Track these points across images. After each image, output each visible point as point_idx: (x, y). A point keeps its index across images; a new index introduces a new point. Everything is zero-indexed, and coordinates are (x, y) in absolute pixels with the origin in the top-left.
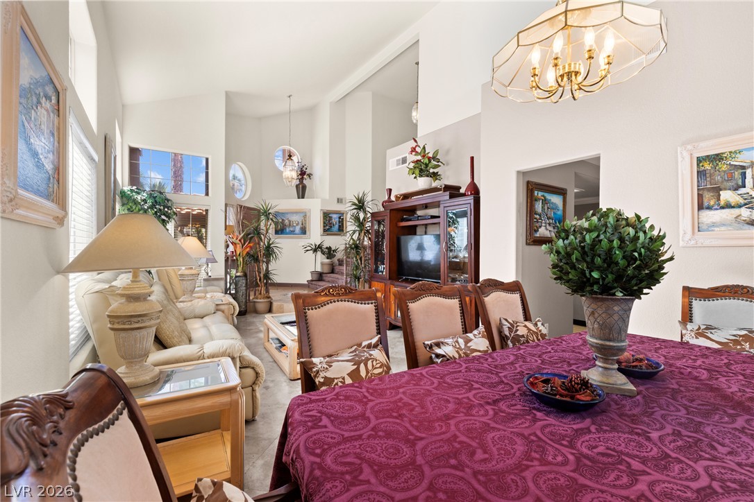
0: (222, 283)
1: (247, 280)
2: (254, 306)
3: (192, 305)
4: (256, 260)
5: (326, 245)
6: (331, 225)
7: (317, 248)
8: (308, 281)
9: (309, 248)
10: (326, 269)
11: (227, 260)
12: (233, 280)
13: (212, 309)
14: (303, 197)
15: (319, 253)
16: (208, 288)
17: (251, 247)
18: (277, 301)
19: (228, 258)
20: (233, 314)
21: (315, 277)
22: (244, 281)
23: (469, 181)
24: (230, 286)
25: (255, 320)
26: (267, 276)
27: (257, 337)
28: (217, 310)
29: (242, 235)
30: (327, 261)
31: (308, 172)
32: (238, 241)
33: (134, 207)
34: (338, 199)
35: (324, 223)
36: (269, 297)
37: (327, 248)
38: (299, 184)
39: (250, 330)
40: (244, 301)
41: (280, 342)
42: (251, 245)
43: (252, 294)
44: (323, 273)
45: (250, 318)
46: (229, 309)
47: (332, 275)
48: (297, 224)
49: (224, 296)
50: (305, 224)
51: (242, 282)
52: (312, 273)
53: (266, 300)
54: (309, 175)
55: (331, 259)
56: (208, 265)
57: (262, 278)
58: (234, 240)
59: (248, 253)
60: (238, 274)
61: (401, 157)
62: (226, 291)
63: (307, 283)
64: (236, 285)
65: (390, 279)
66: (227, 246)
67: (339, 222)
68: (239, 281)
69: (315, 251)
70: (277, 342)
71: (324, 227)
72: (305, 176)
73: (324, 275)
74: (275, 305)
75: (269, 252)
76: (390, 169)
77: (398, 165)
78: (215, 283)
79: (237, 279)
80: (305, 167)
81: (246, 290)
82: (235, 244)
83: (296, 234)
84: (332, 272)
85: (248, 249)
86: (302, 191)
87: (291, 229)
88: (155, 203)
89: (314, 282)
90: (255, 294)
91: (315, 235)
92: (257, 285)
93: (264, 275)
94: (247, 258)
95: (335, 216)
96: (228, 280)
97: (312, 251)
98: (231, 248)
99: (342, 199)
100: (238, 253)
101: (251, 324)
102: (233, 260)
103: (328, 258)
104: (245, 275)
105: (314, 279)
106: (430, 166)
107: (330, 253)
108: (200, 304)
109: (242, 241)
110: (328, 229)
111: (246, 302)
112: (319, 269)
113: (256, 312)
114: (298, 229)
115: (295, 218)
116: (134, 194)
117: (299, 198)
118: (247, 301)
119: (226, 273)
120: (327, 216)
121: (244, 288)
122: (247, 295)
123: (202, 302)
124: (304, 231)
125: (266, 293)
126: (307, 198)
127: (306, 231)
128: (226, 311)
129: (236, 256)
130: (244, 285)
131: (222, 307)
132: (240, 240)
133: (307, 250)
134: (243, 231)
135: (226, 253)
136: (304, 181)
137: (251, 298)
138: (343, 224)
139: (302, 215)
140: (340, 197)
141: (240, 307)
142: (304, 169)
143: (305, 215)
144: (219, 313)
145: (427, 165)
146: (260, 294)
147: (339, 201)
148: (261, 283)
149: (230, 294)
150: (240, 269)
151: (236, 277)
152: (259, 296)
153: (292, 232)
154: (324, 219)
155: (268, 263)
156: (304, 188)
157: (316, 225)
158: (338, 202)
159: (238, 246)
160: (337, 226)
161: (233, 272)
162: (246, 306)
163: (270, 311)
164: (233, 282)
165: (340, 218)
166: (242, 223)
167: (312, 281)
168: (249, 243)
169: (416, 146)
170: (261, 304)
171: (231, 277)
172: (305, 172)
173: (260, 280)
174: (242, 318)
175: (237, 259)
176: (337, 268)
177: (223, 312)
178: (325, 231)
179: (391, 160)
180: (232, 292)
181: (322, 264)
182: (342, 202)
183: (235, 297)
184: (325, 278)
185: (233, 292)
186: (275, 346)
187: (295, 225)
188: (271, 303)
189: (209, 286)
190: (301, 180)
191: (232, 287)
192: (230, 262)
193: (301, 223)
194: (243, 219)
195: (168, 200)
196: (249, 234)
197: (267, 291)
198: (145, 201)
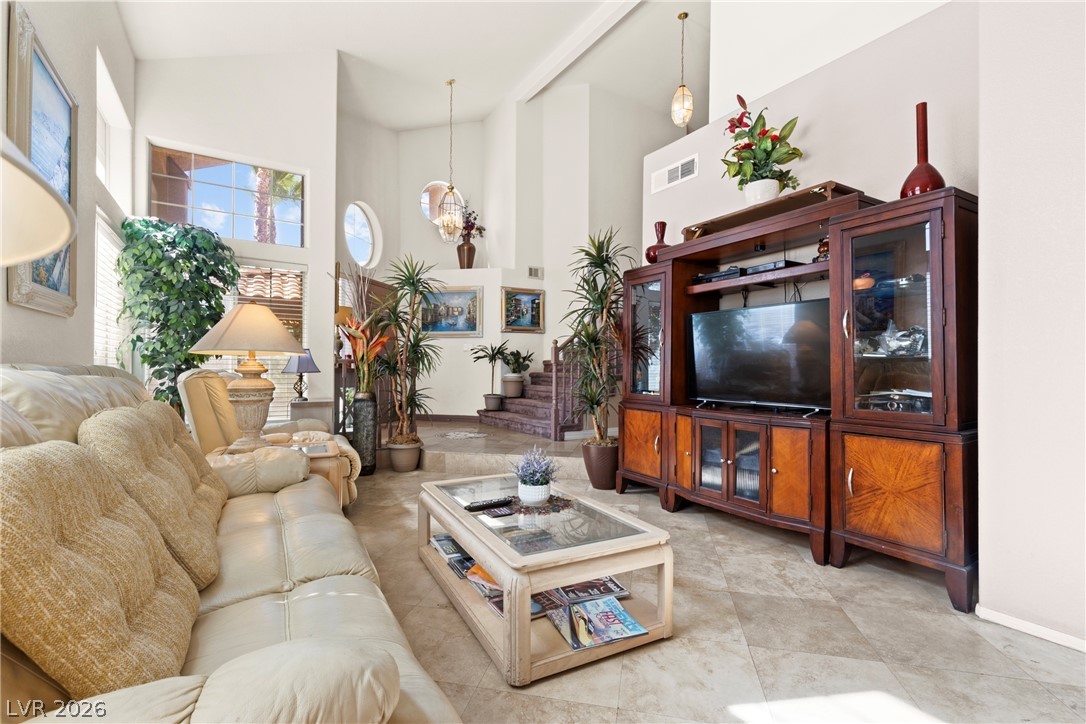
0: (329, 413)
1: (376, 407)
2: (390, 457)
3: (253, 460)
4: (393, 369)
5: (511, 348)
6: (519, 314)
7: (496, 354)
8: (478, 412)
9: (481, 354)
10: (512, 391)
11: (338, 371)
12: (350, 408)
13: (300, 470)
14: (470, 266)
15: (499, 363)
16: (301, 423)
17: (383, 345)
18: (430, 447)
19: (340, 365)
20: (349, 477)
21: (493, 404)
22: (371, 409)
23: (912, 163)
24: (344, 419)
25: (391, 485)
26: (412, 400)
27: (400, 527)
28: (313, 471)
29: (367, 321)
30: (512, 376)
31: (478, 223)
32: (359, 333)
33: (148, 254)
34: (531, 269)
35: (508, 310)
36: (417, 441)
37: (512, 354)
38: (463, 245)
39: (384, 508)
40: (370, 447)
41: (459, 549)
42: (385, 340)
43: (385, 434)
44: (506, 397)
45: (381, 481)
46: (340, 468)
47: (522, 400)
48: (461, 313)
49: (331, 439)
50: (475, 312)
51: (367, 411)
52: (487, 397)
53: (411, 446)
54: (481, 230)
55: (520, 372)
56: (301, 377)
57: (404, 405)
58: (352, 330)
59: (378, 357)
60: (360, 396)
61: (679, 164)
62: (337, 428)
63: (477, 415)
64: (356, 416)
65: (673, 403)
66: (340, 346)
67: (532, 308)
68: (361, 409)
69: (493, 358)
70: (449, 546)
71: (507, 316)
72: (473, 232)
73: (508, 401)
74: (428, 455)
75: (417, 356)
76: (653, 191)
77: (671, 180)
78: (315, 411)
79: (357, 405)
80: (474, 215)
81: (375, 426)
82: (354, 338)
83: (458, 330)
84: (523, 395)
85: (378, 349)
86: (467, 257)
87: (451, 321)
88: (194, 249)
89: (490, 414)
90: (390, 435)
91: (493, 330)
92: (395, 417)
93: (408, 398)
94: (376, 366)
95: (525, 299)
96: (341, 409)
97: (487, 359)
98: (347, 349)
99: (536, 270)
100: (360, 355)
101: (384, 494)
102: (350, 371)
103: (514, 372)
104: (373, 398)
105: (491, 408)
106: (775, 155)
107: (518, 362)
108: (270, 459)
109: (368, 333)
110: (514, 321)
111: (374, 450)
112: (498, 391)
113: (393, 468)
114: (461, 321)
115: (456, 302)
116: (151, 229)
117: (462, 267)
118: (377, 446)
119: (338, 394)
120: (511, 297)
121: (371, 423)
122: (377, 437)
123: (277, 453)
124: (472, 325)
125: (412, 431)
126: (477, 267)
127: (475, 325)
128: (334, 474)
129: (355, 361)
130: (370, 417)
131: (325, 465)
132: (363, 331)
133: (479, 358)
134: (369, 314)
135: (337, 357)
136: (472, 241)
137: (384, 441)
138: (538, 313)
139: (469, 297)
140: (534, 265)
141: (362, 458)
142: (472, 219)
143: (474, 296)
144: (317, 478)
145: (768, 154)
146: (401, 433)
147: (533, 272)
148: (402, 413)
149: (344, 434)
150: (363, 386)
151: (356, 401)
152: (399, 438)
153: (452, 327)
154: (507, 303)
155: (414, 375)
156: (472, 250)
157: (493, 314)
158: (531, 274)
159: (360, 342)
160: (528, 317)
161: (351, 393)
162: (375, 458)
163: (419, 466)
164: (350, 411)
165: (533, 302)
166: (368, 298)
167: (486, 411)
168: (381, 336)
169: (743, 115)
170: (403, 453)
171: (346, 403)
172: (473, 224)
173: (401, 407)
174: (369, 482)
175: (357, 367)
176: (531, 389)
177: (326, 475)
178: (508, 323)
179: (653, 175)
180: (348, 430)
181: (505, 382)
182: (536, 275)
183: (353, 441)
184: (509, 406)
185: (350, 430)
186: (447, 558)
187: (456, 313)
188: (421, 452)
189: (303, 417)
190: (467, 237)
191: (347, 421)
192: (345, 373)
193: (466, 311)
194: (369, 292)
195: (223, 248)
196: (381, 320)
197: (413, 429)
198: (173, 244)
